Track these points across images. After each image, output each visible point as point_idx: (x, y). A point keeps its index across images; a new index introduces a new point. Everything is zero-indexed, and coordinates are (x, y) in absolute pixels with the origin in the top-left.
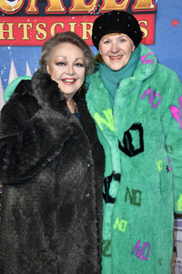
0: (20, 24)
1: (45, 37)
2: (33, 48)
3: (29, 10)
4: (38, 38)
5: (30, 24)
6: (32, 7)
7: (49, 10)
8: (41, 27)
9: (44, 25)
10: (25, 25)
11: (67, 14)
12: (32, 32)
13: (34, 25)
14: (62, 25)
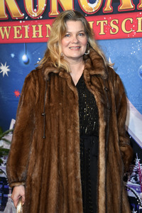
0: (98, 22)
2: (107, 41)
3: (106, 10)
4: (111, 33)
5: (106, 21)
6: (108, 7)
7: (121, 8)
8: (114, 23)
9: (117, 21)
10: (102, 22)
11: (136, 10)
12: (107, 27)
13: (109, 21)
14: (131, 20)
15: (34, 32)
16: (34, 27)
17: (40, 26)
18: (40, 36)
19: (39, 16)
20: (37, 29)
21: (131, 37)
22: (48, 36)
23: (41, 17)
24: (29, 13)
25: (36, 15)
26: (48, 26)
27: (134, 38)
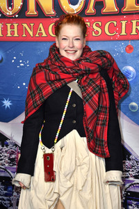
1: (100, 33)
3: (88, 12)
4: (94, 35)
5: (88, 23)
6: (91, 9)
7: (104, 11)
8: (97, 25)
9: (100, 23)
11: (120, 14)
12: (90, 30)
13: (92, 24)
14: (115, 23)
15: (9, 30)
16: (9, 25)
17: (16, 25)
18: (16, 35)
19: (14, 14)
20: (12, 27)
21: (114, 39)
22: (24, 35)
23: (17, 16)
24: (3, 10)
25: (11, 14)
26: (25, 25)
27: (118, 40)
